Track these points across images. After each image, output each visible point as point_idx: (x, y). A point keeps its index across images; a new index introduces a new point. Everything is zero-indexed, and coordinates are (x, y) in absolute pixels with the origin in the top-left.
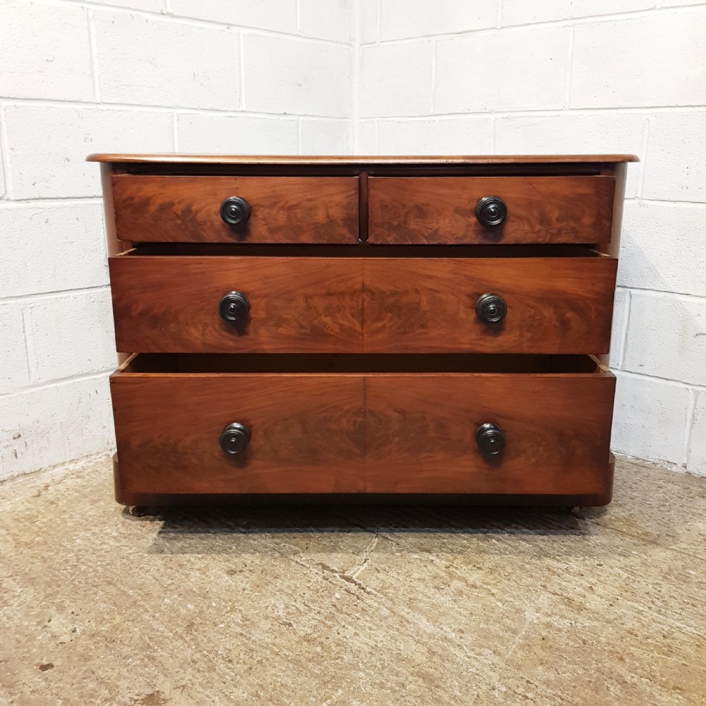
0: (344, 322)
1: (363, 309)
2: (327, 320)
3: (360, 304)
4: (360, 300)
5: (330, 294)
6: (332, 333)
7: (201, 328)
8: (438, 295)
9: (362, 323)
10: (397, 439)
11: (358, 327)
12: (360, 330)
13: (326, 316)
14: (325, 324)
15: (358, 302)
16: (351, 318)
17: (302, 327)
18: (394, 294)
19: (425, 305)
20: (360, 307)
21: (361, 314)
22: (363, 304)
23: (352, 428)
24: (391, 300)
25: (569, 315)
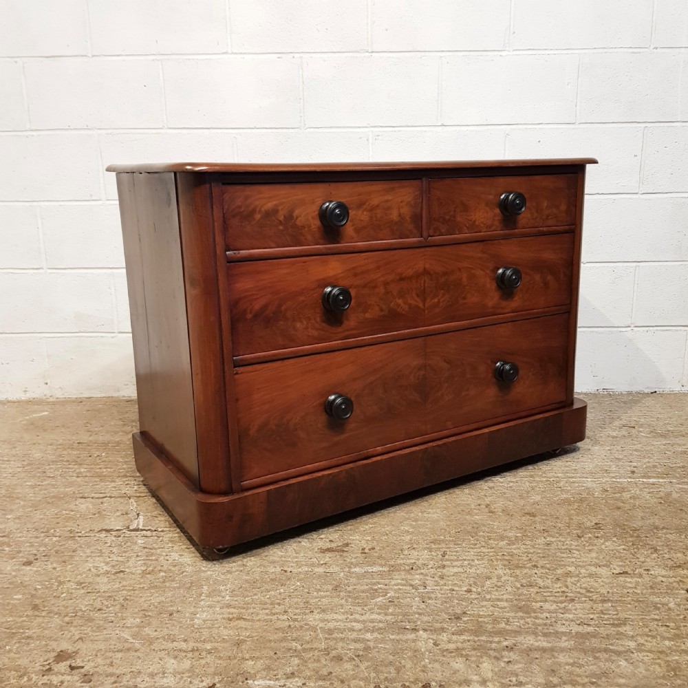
0: (411, 302)
1: (424, 289)
2: (400, 301)
3: (422, 285)
4: (423, 282)
5: (401, 279)
6: (403, 312)
7: (305, 323)
8: (473, 271)
9: (424, 301)
10: (446, 385)
11: (421, 305)
12: (423, 307)
13: (399, 299)
14: (399, 305)
15: (421, 283)
16: (416, 298)
17: (382, 310)
18: (445, 274)
19: (465, 280)
20: (423, 288)
21: (423, 294)
22: (424, 286)
23: (417, 381)
24: (443, 279)
25: (549, 278)
